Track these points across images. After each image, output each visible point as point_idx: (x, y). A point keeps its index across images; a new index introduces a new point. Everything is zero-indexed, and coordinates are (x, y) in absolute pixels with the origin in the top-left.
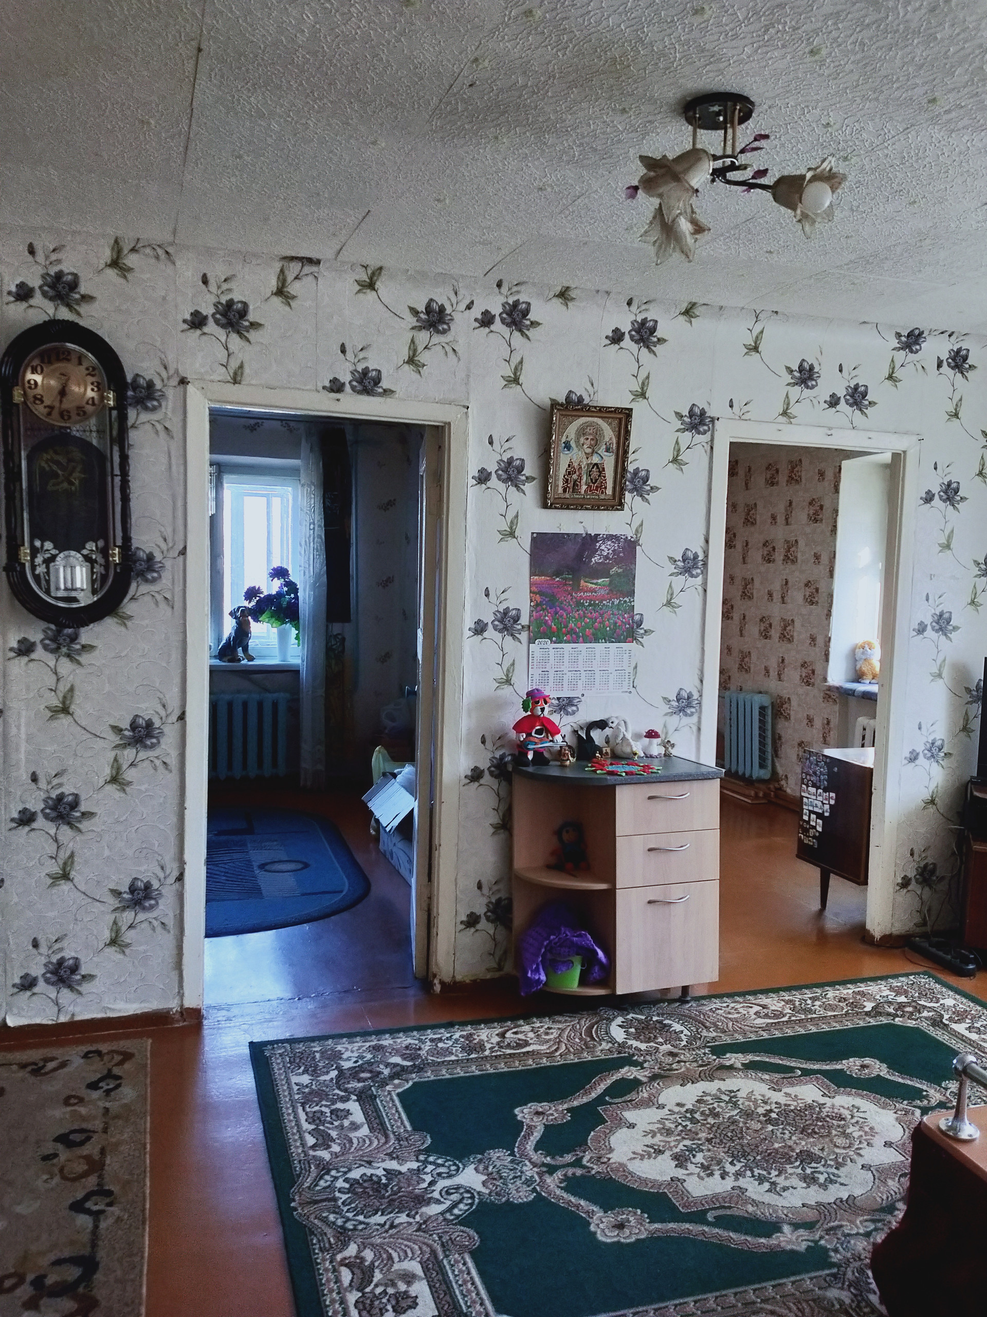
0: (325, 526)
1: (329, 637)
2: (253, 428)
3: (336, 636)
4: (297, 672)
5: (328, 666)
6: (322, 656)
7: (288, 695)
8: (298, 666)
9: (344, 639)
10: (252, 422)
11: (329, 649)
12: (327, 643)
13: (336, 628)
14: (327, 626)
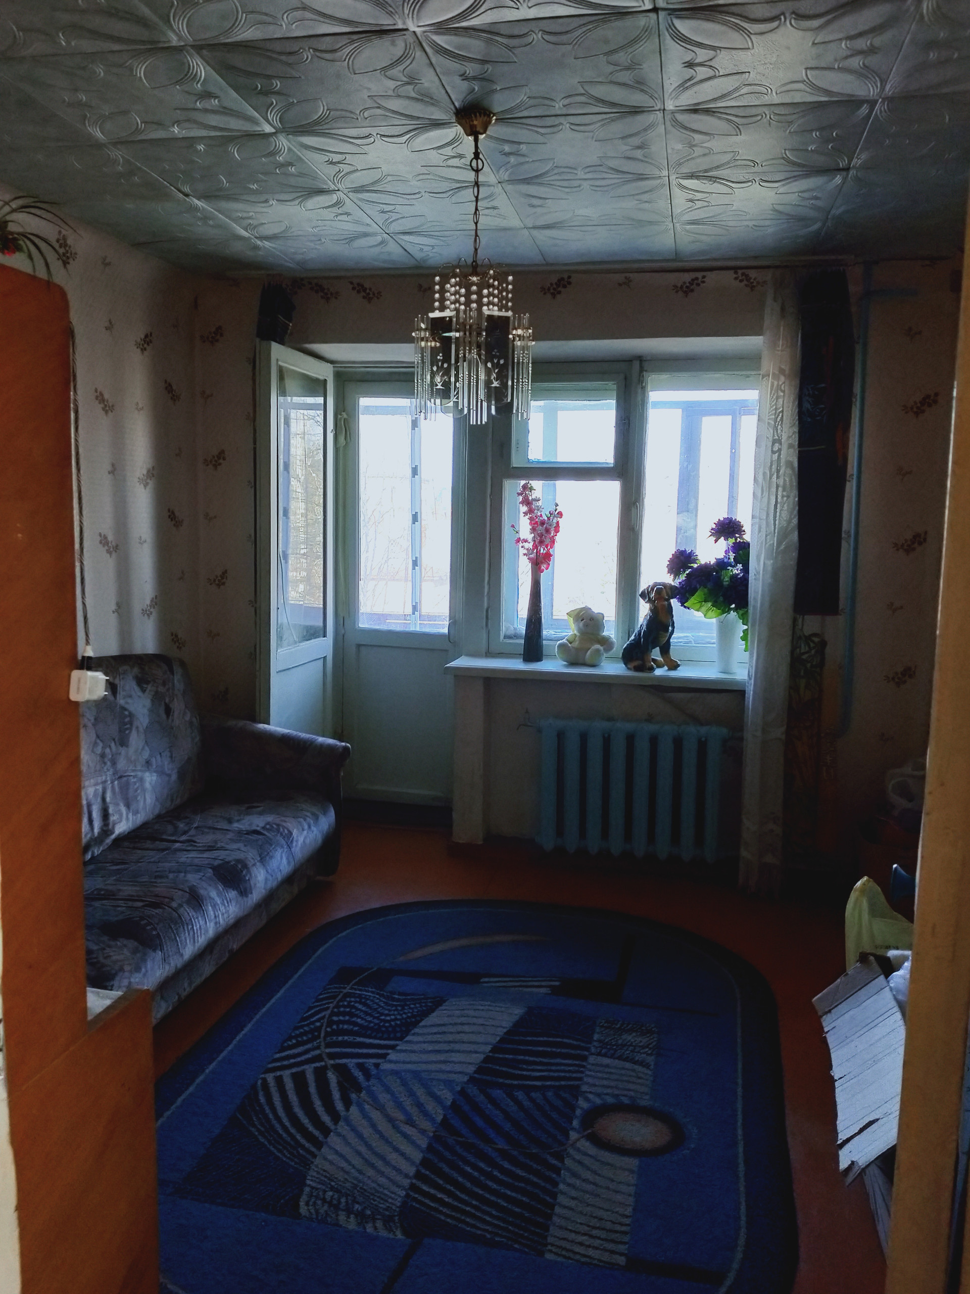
0: (800, 445)
1: (797, 638)
2: (687, 290)
3: (808, 639)
4: (741, 693)
5: (793, 688)
6: (784, 669)
7: (724, 731)
8: (742, 683)
9: (823, 644)
10: (687, 277)
11: (795, 661)
12: (792, 652)
13: (811, 624)
14: (795, 621)
